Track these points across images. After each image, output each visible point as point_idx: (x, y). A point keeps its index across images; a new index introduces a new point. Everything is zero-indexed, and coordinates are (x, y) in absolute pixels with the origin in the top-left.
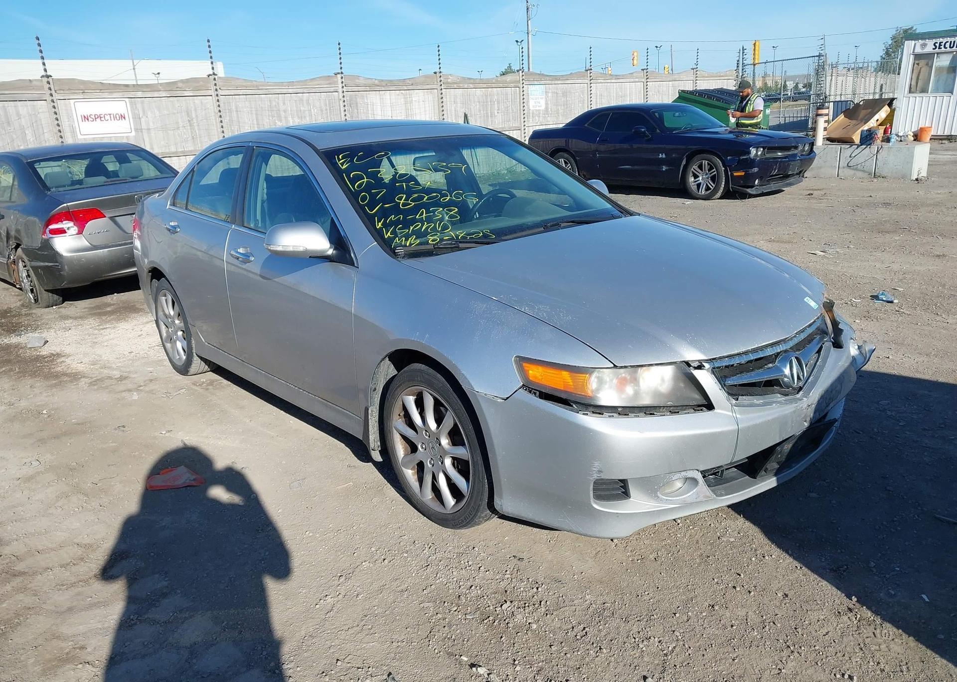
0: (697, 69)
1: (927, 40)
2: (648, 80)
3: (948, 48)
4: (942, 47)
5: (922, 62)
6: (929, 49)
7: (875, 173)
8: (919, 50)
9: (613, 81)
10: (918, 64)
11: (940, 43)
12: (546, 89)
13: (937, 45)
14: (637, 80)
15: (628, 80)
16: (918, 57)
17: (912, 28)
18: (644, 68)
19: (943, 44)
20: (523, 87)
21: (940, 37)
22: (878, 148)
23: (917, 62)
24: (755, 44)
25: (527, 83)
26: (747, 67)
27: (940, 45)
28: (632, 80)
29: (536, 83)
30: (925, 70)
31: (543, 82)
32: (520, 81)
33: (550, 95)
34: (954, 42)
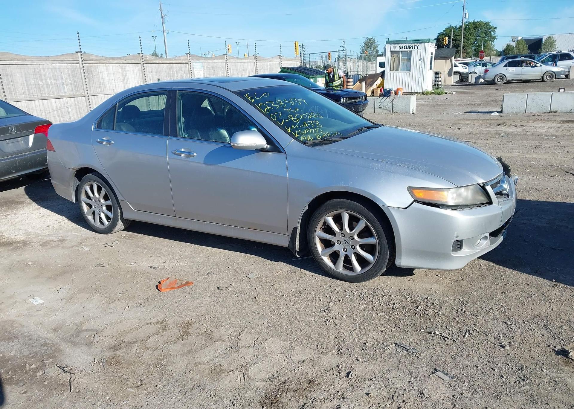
0: (281, 56)
1: (396, 45)
2: (257, 61)
3: (406, 49)
4: (403, 48)
5: (395, 56)
6: (397, 49)
7: (392, 111)
8: (393, 49)
9: (239, 61)
10: (393, 56)
11: (402, 46)
12: (203, 65)
13: (401, 47)
14: (251, 61)
15: (247, 61)
16: (393, 53)
17: (373, 38)
18: (254, 54)
19: (403, 47)
20: (190, 64)
21: (402, 43)
22: (393, 98)
23: (392, 55)
24: (295, 43)
25: (192, 61)
26: (305, 55)
27: (402, 47)
28: (249, 61)
29: (197, 61)
30: (396, 60)
31: (201, 61)
32: (188, 60)
33: (205, 68)
34: (408, 46)
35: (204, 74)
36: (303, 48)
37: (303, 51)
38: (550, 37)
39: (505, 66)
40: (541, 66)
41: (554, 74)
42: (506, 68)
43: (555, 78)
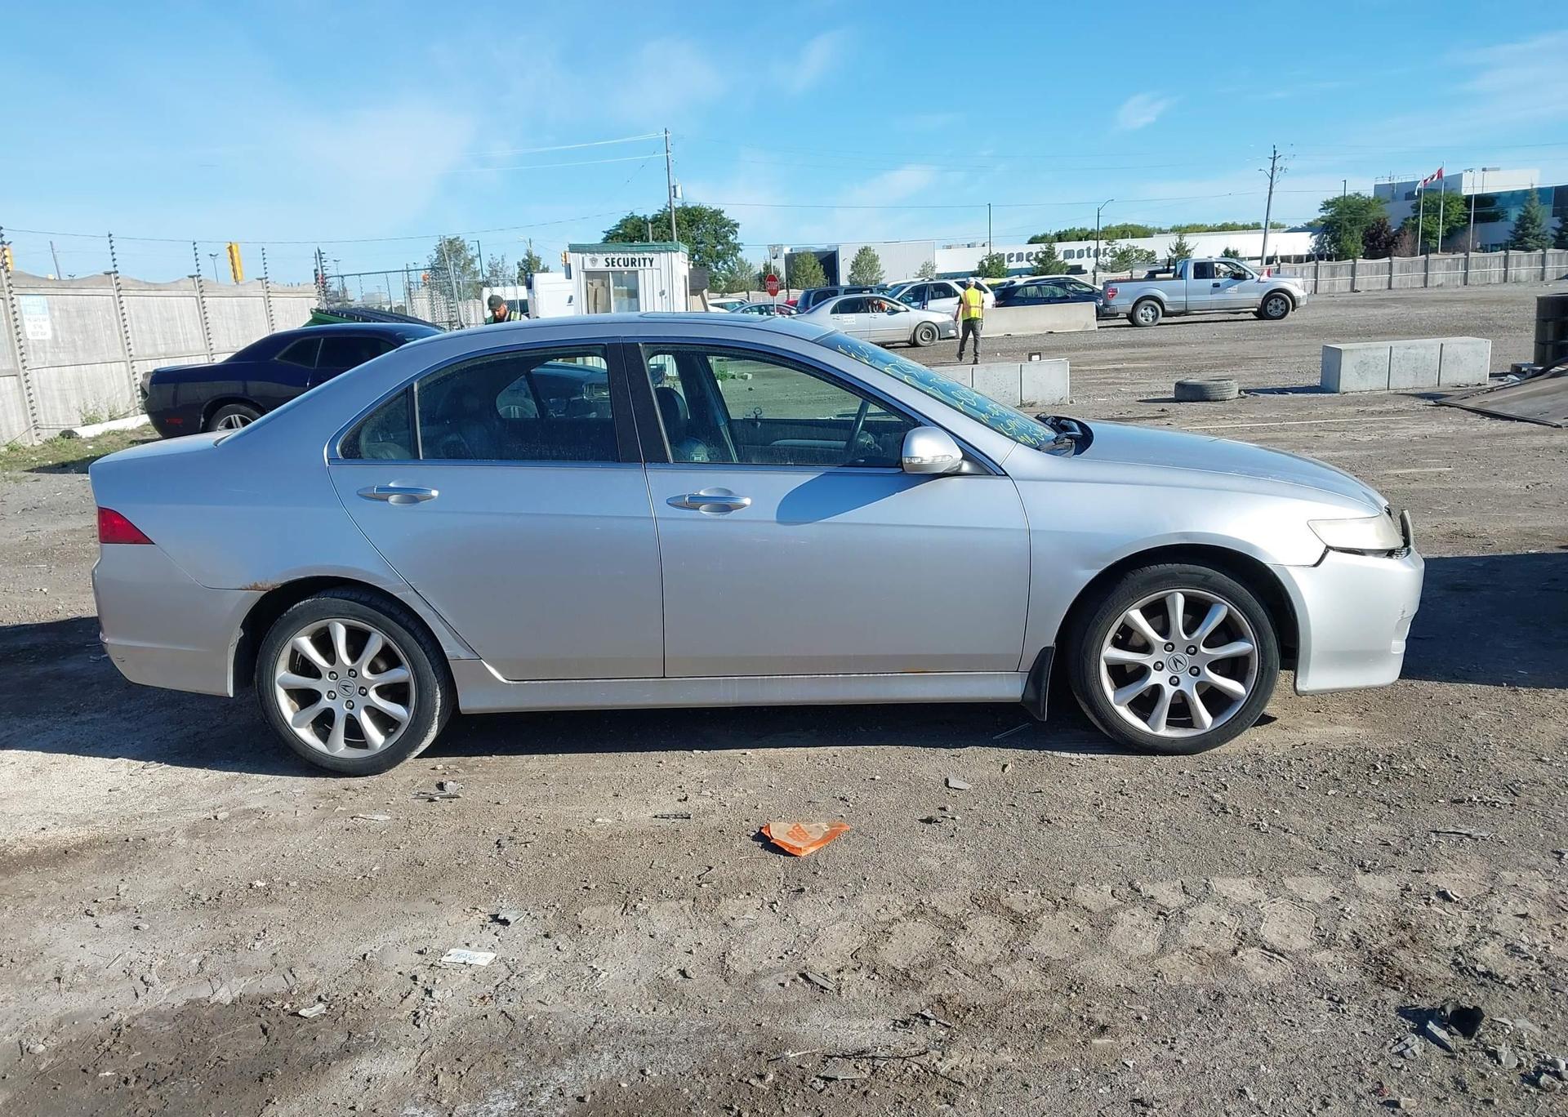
0: (268, 280)
1: (596, 254)
2: (203, 294)
3: (623, 267)
4: (616, 264)
5: (597, 282)
6: (601, 265)
8: (589, 266)
9: (152, 293)
10: (592, 284)
11: (613, 259)
12: (48, 303)
13: (610, 261)
14: (186, 293)
15: (174, 293)
16: (590, 275)
17: (458, 238)
18: (193, 274)
19: (616, 261)
20: (12, 299)
21: (610, 252)
23: (589, 281)
24: (231, 247)
25: (16, 291)
26: (330, 280)
27: (613, 262)
28: (180, 293)
29: (31, 291)
30: (601, 292)
31: (42, 291)
32: (3, 287)
33: (57, 314)
34: (628, 259)
35: (54, 329)
36: (322, 260)
37: (322, 267)
38: (866, 248)
39: (834, 311)
40: (907, 311)
41: (934, 327)
42: (835, 316)
43: (939, 339)
